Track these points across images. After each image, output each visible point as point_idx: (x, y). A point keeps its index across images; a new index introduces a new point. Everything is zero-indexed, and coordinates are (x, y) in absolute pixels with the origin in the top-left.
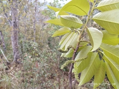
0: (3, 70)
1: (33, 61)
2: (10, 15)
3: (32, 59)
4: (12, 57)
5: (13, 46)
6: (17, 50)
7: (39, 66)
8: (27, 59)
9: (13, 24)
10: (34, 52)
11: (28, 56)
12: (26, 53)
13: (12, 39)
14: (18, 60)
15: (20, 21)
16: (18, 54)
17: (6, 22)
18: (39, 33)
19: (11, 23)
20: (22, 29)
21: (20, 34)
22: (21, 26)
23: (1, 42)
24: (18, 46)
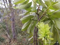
0: (8, 43)
1: (22, 38)
2: (11, 15)
4: (12, 36)
5: (12, 30)
7: (25, 40)
11: (20, 35)
13: (12, 27)
14: (15, 37)
16: (15, 34)
17: (9, 19)
19: (11, 19)
21: (16, 24)
22: (16, 20)
23: (7, 28)
24: (15, 30)
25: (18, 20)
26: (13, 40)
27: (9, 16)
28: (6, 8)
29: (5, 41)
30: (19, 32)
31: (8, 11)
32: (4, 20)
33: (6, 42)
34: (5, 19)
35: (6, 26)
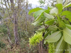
0: (9, 49)
2: (13, 17)
3: (25, 42)
4: (14, 41)
5: (14, 35)
6: (17, 36)
8: (23, 42)
9: (14, 22)
10: (26, 37)
11: (23, 40)
12: (22, 38)
13: (14, 30)
14: (18, 42)
15: (18, 20)
16: (17, 39)
17: (10, 21)
18: (29, 26)
19: (13, 22)
20: (19, 24)
21: (19, 27)
22: (19, 23)
23: (8, 32)
24: (18, 34)
25: (21, 23)
26: (15, 46)
27: (11, 17)
28: (7, 8)
29: (6, 47)
30: (23, 37)
33: (6, 48)
34: (6, 21)
35: (7, 29)
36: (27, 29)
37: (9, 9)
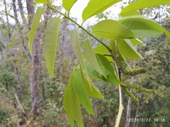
0: (16, 125)
1: (59, 112)
3: (57, 109)
4: (29, 105)
5: (31, 89)
6: (37, 94)
9: (33, 59)
11: (52, 104)
12: (49, 100)
13: (31, 79)
15: (43, 55)
16: (38, 100)
18: (68, 69)
19: (31, 58)
20: (44, 64)
21: (42, 71)
22: (44, 60)
23: (16, 83)
24: (39, 88)
26: (32, 118)
27: (25, 47)
28: (19, 26)
29: (8, 119)
30: (52, 95)
31: (24, 36)
32: (12, 58)
33: (9, 123)
34: (13, 55)
35: (13, 74)
36: (64, 77)
37: (22, 28)
